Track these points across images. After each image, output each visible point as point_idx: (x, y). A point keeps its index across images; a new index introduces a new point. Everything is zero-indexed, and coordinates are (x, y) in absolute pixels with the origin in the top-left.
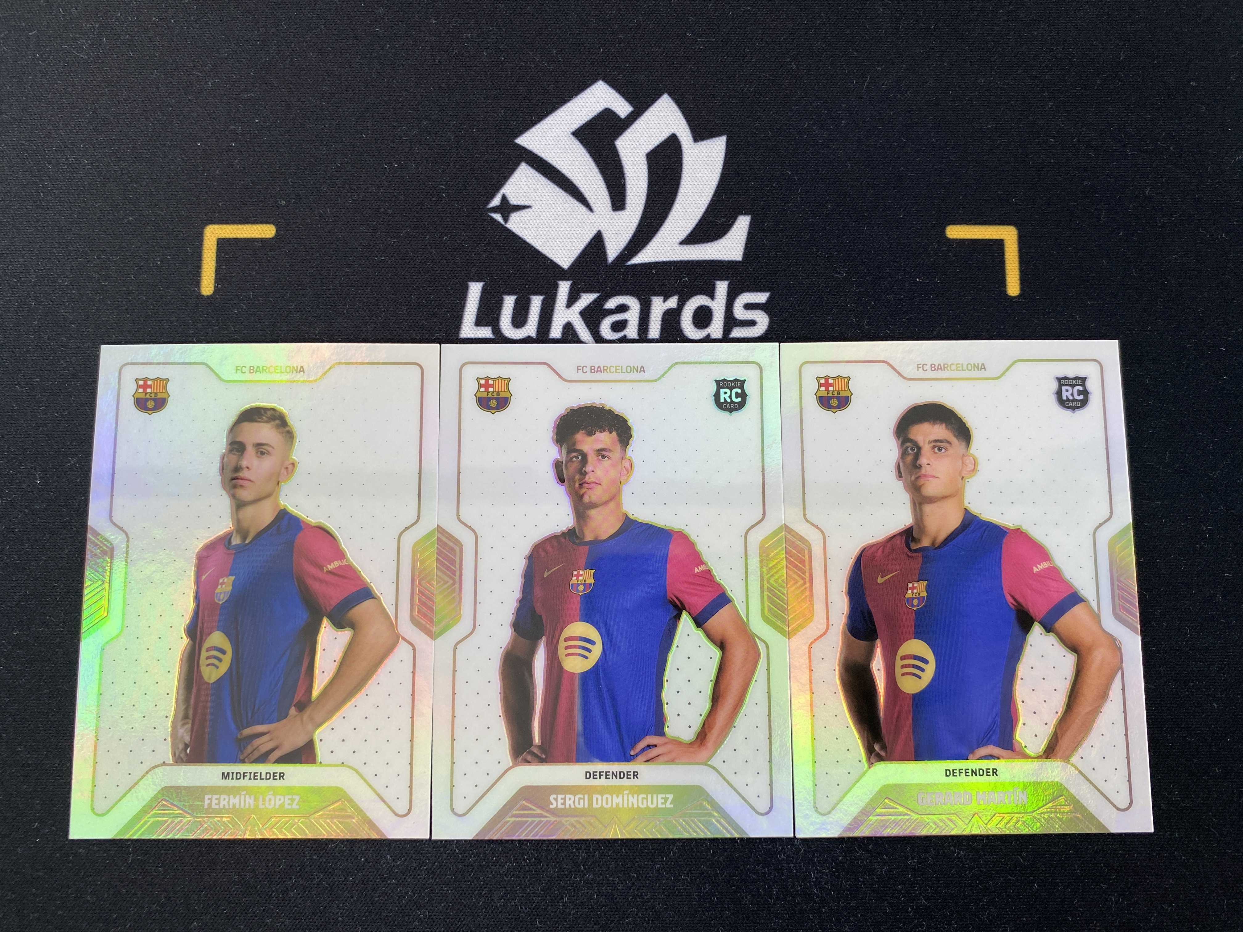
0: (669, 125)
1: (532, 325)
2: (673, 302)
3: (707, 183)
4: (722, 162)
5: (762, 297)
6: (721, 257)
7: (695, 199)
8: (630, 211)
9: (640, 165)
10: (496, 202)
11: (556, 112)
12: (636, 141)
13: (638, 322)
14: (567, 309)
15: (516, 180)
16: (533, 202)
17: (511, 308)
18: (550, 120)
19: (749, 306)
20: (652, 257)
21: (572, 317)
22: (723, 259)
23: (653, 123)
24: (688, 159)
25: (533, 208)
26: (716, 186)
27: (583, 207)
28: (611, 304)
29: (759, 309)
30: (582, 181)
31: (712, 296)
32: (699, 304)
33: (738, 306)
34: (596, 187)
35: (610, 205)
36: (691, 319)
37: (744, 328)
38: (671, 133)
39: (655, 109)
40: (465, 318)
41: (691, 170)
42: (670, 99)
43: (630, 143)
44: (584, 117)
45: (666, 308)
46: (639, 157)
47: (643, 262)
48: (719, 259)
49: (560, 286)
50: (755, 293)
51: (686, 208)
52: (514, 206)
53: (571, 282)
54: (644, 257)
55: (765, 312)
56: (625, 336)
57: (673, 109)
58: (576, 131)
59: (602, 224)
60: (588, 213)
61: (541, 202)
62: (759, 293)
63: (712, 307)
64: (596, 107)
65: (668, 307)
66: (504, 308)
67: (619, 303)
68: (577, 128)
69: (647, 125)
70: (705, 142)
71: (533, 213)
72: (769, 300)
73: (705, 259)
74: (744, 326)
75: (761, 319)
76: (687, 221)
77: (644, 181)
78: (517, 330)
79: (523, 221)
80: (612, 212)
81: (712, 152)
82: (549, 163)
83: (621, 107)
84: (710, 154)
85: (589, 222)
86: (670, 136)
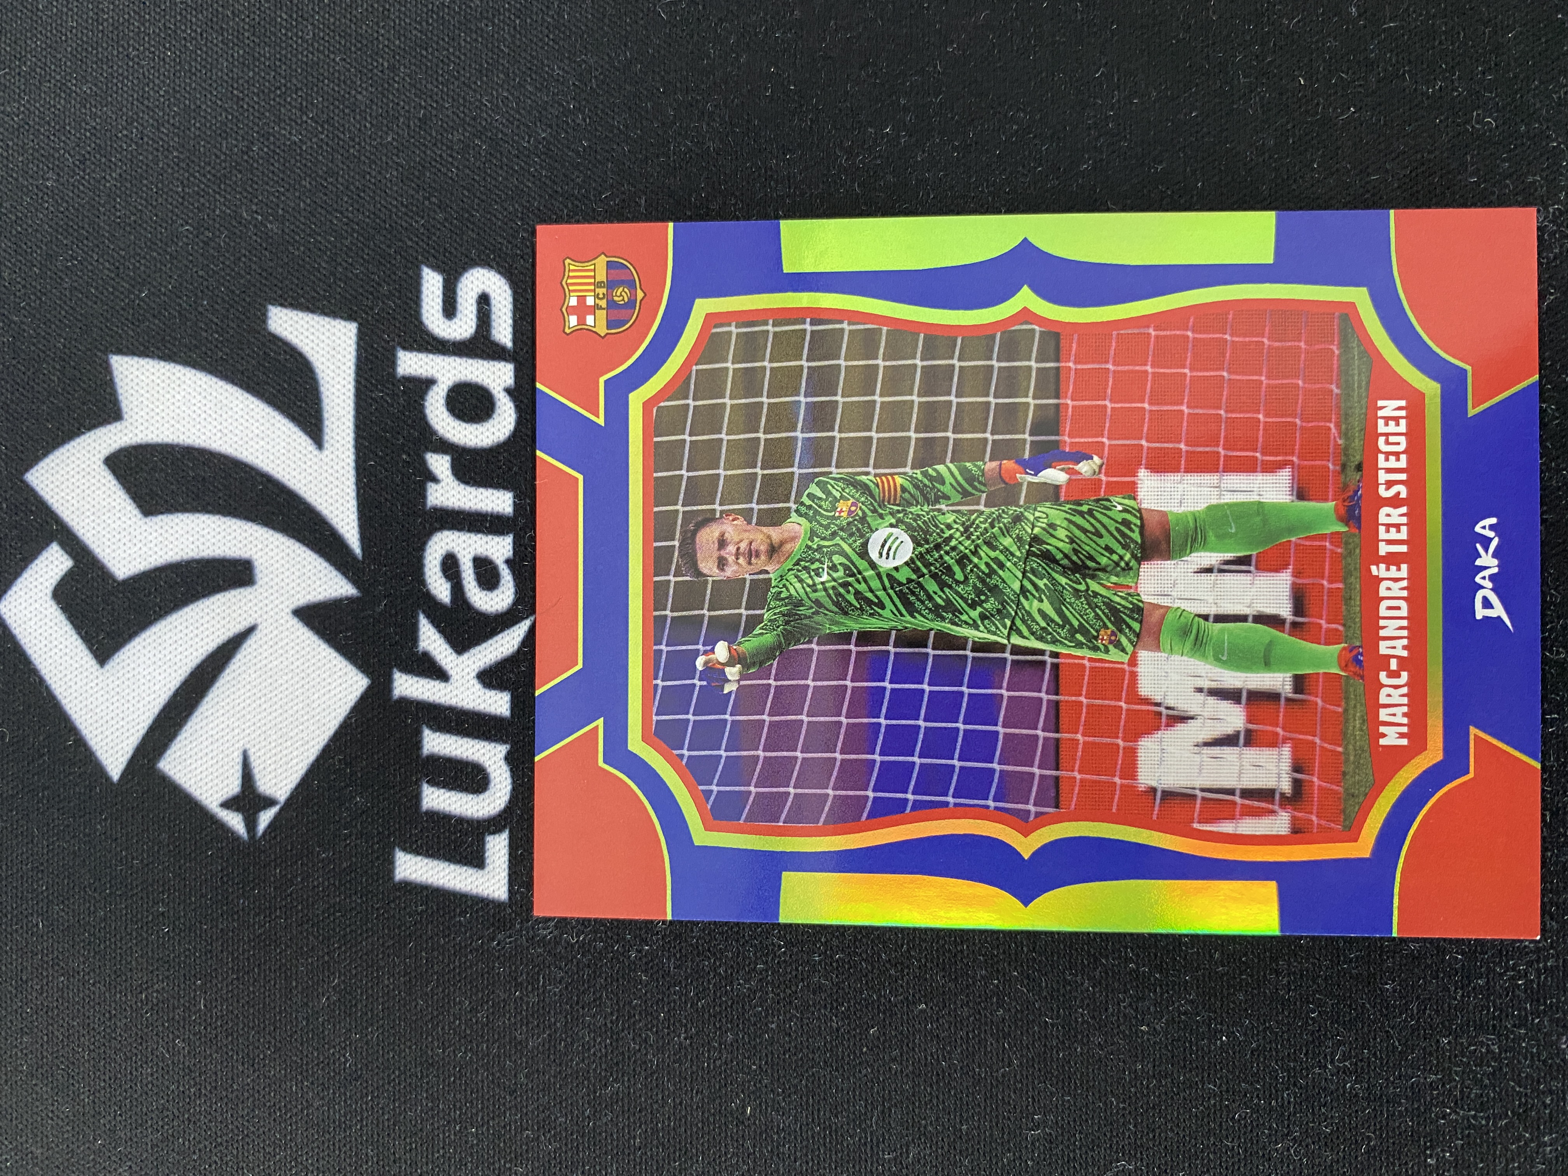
0: (88, 469)
1: (482, 751)
2: (440, 464)
3: (204, 394)
4: (162, 363)
5: (431, 282)
6: (349, 364)
7: (234, 417)
8: (254, 550)
9: (166, 528)
10: (235, 821)
11: (60, 697)
12: (118, 537)
13: (479, 536)
14: (452, 680)
15: (193, 781)
16: (237, 746)
17: (448, 794)
18: (74, 710)
19: (450, 309)
20: (349, 505)
21: (466, 671)
22: (353, 360)
23: (82, 503)
24: (156, 433)
25: (248, 746)
26: (209, 377)
27: (245, 645)
28: (441, 589)
29: (455, 286)
30: (196, 647)
31: (428, 383)
32: (444, 409)
33: (449, 330)
34: (207, 618)
35: (242, 590)
36: (475, 426)
37: (493, 317)
38: (103, 467)
39: (56, 497)
40: (469, 888)
41: (177, 426)
42: (36, 468)
43: (123, 548)
44: (70, 640)
45: (451, 478)
46: (149, 530)
47: (355, 524)
48: (353, 368)
49: (404, 693)
50: (424, 296)
51: (251, 435)
52: (243, 785)
53: (395, 670)
54: (346, 522)
55: (461, 275)
56: (508, 562)
57: (57, 461)
58: (96, 657)
59: (280, 607)
60: (259, 636)
61: (236, 731)
62: (424, 289)
63: (450, 383)
64: (50, 617)
65: (449, 473)
66: (447, 809)
67: (440, 574)
68: (90, 656)
69: (87, 514)
70: (121, 398)
71: (257, 747)
72: (436, 268)
73: (352, 397)
74: (489, 317)
75: (476, 282)
76: (277, 433)
77: (196, 521)
78: (492, 784)
79: (273, 767)
80: (256, 587)
81: (142, 384)
82: (159, 715)
83: (51, 566)
84: (146, 388)
85: (275, 632)
86: (109, 468)
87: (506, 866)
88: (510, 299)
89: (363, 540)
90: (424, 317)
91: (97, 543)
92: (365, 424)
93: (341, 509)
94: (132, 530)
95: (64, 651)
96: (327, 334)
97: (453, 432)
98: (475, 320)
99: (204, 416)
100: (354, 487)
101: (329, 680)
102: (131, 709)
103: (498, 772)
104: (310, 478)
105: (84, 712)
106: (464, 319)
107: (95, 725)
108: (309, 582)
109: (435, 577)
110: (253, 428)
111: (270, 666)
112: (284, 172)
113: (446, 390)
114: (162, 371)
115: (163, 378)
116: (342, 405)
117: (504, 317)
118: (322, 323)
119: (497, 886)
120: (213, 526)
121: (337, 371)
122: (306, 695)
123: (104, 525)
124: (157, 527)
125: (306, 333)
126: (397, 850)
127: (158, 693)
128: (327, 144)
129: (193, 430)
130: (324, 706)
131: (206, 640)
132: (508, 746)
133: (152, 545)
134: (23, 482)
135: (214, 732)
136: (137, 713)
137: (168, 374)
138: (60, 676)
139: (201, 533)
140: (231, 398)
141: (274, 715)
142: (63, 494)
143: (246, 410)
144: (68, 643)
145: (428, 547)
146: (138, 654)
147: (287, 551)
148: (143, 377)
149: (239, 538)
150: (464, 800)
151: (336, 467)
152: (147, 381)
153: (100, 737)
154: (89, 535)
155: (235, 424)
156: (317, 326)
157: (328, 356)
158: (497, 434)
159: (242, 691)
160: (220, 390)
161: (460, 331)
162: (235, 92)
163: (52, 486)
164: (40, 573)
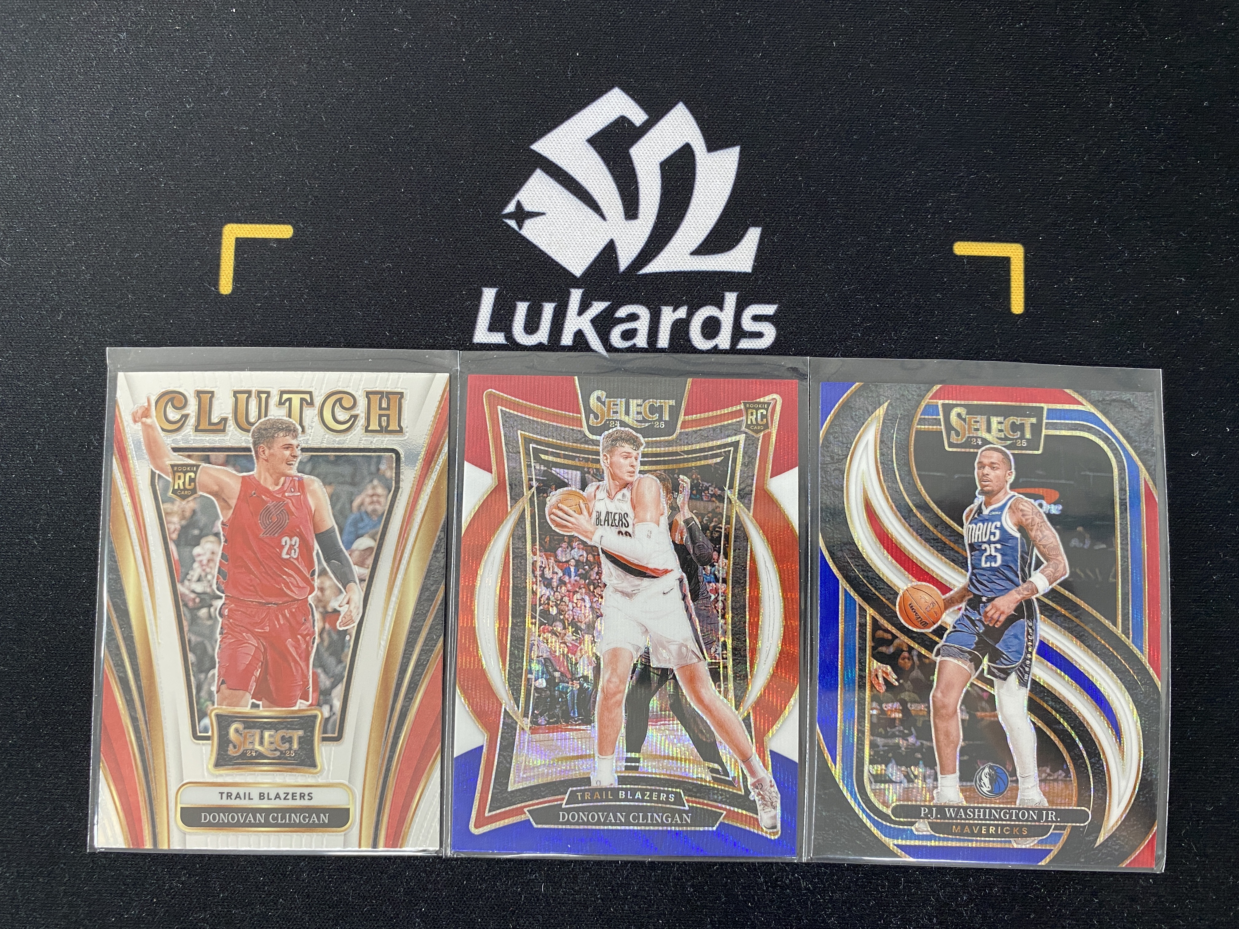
0: (683, 135)
1: (544, 331)
2: (682, 313)
3: (719, 194)
4: (735, 173)
5: (770, 309)
6: (731, 268)
7: (707, 210)
8: (642, 220)
9: (654, 175)
10: (511, 208)
11: (572, 119)
12: (650, 150)
13: (647, 331)
14: (578, 317)
15: (531, 187)
16: (547, 209)
17: (524, 315)
18: (566, 126)
19: (756, 318)
20: (663, 267)
21: (583, 324)
22: (733, 270)
23: (667, 131)
24: (701, 170)
25: (547, 215)
26: (728, 197)
27: (596, 215)
28: (622, 312)
29: (768, 321)
30: (595, 189)
31: (721, 307)
32: (708, 315)
33: (746, 317)
34: (610, 195)
35: (623, 213)
36: (700, 330)
37: (752, 339)
38: (685, 142)
39: (670, 118)
40: (478, 324)
41: (704, 181)
42: (685, 108)
43: (644, 152)
44: (600, 125)
45: (675, 318)
46: (653, 166)
47: (654, 271)
48: (729, 270)
49: (572, 294)
50: (763, 305)
51: (698, 218)
52: (529, 212)
53: (583, 290)
54: (656, 266)
55: (773, 324)
56: (635, 345)
57: (688, 118)
58: (592, 138)
59: (615, 233)
60: (600, 221)
61: (554, 209)
62: (767, 305)
63: (721, 318)
64: (611, 114)
65: (678, 317)
66: (517, 314)
67: (629, 312)
68: (592, 135)
69: (662, 134)
70: (718, 152)
71: (547, 220)
72: (777, 311)
73: (715, 270)
75: (769, 331)
76: (699, 232)
77: (657, 190)
78: (529, 336)
79: (537, 228)
80: (624, 220)
81: (725, 162)
82: (563, 170)
83: (637, 115)
84: (723, 165)
85: (602, 230)
86: (684, 146)
87: (489, 342)
88: (760, 348)
89: (646, 275)
90: (753, 306)
91: (647, 139)
93: (661, 264)
94: (654, 157)
95: (595, 122)
96: (746, 257)
100: (671, 270)
101: (579, 257)
102: (565, 156)
103: (534, 339)
104: (676, 248)
105: (564, 131)
107: (558, 137)
108: (627, 248)
110: (702, 220)
111: (586, 227)
114: (731, 173)
115: (728, 174)
116: (712, 264)
117: (752, 344)
118: (752, 255)
119: (480, 337)
120: (655, 199)
121: (728, 262)
122: (572, 245)
123: (656, 142)
124: (655, 170)
125: (747, 247)
126: (497, 289)
129: (702, 189)
130: (566, 253)
133: (646, 167)
135: (554, 198)
136: (563, 158)
137: (729, 176)
138: (582, 120)
139: (651, 193)
140: (717, 208)
141: (562, 228)
142: (671, 121)
143: (711, 217)
144: (599, 123)
146: (592, 159)
147: (642, 237)
148: (728, 163)
150: (521, 322)
152: (727, 165)
153: (552, 140)
154: (651, 135)
155: (704, 210)
156: (750, 252)
157: (736, 258)
159: (574, 213)
160: (721, 203)
163: (676, 116)
164: (633, 110)
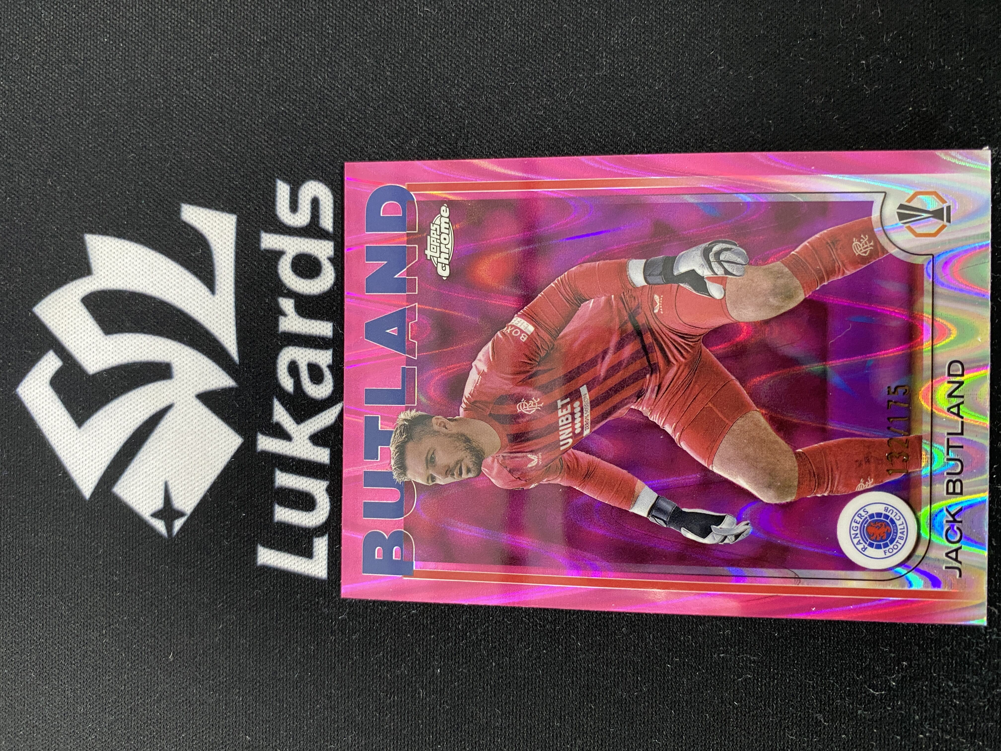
0: (71, 305)
1: (312, 485)
2: (287, 304)
3: (142, 259)
4: (117, 239)
5: (283, 190)
6: (231, 241)
7: (161, 273)
8: (172, 357)
9: (119, 342)
10: (160, 526)
11: (54, 446)
12: (89, 347)
13: (312, 350)
14: (293, 440)
15: (134, 500)
16: (161, 479)
17: (291, 511)
18: (63, 454)
19: (294, 207)
20: (231, 330)
21: (302, 435)
22: (234, 239)
23: (68, 326)
24: (113, 283)
25: (168, 479)
26: (145, 248)
27: (166, 417)
28: (287, 383)
29: (298, 192)
30: (136, 416)
31: (279, 254)
32: (290, 270)
33: (293, 221)
34: (143, 399)
35: (164, 382)
36: (309, 281)
37: (321, 212)
38: (81, 304)
39: (52, 322)
40: (303, 571)
41: (126, 279)
42: (40, 304)
43: (93, 354)
44: (60, 411)
45: (294, 313)
46: (109, 344)
47: (235, 341)
48: (234, 243)
49: (264, 448)
50: (277, 199)
51: (170, 285)
52: (165, 503)
53: (259, 434)
54: (229, 340)
55: (301, 185)
56: (329, 366)
57: (53, 300)
58: (76, 422)
59: (188, 392)
60: (175, 410)
61: (161, 469)
62: (278, 194)
63: (294, 254)
64: (48, 396)
65: (293, 310)
66: (290, 521)
67: (287, 374)
68: (73, 421)
69: (71, 333)
70: (91, 261)
71: (174, 480)
72: (286, 180)
73: (233, 262)
74: (318, 212)
75: (310, 190)
76: (187, 284)
77: (137, 338)
78: (318, 506)
79: (183, 492)
80: (173, 380)
81: (105, 252)
82: (114, 458)
83: (49, 365)
84: (107, 255)
85: (185, 408)
86: (85, 304)
87: (326, 557)
88: (332, 201)
89: (240, 352)
90: (278, 213)
91: (77, 351)
92: (241, 279)
93: (226, 332)
94: (98, 343)
95: (57, 418)
96: (218, 222)
97: (295, 284)
98: (310, 214)
99: (142, 272)
100: (234, 318)
101: (218, 439)
102: (97, 455)
103: (322, 498)
104: (207, 313)
105: (68, 456)
106: (303, 213)
107: (75, 464)
108: (206, 377)
109: (283, 376)
110: (171, 281)
111: (182, 429)
112: (191, 120)
113: (291, 258)
114: (117, 244)
115: (117, 248)
116: (227, 266)
117: (328, 212)
118: (215, 215)
119: (321, 569)
120: (147, 341)
121: (224, 245)
122: (204, 448)
123: (80, 340)
124: (112, 342)
125: (205, 221)
126: (259, 546)
127: (114, 445)
128: (219, 103)
129: (136, 282)
130: (214, 455)
131: (143, 413)
132: (328, 482)
133: (109, 353)
134: (33, 313)
135: (147, 470)
136: (101, 457)
137: (120, 246)
138: (55, 433)
139: (140, 346)
140: (158, 262)
141: (184, 460)
142: (56, 320)
143: (168, 269)
144: (59, 413)
145: (279, 357)
146: (101, 421)
147: (193, 358)
148: (105, 248)
149: (164, 349)
150: (301, 515)
151: (223, 306)
152: (107, 250)
153: (78, 472)
154: (72, 346)
155: (161, 278)
156: (211, 217)
157: (219, 236)
158: (323, 286)
159: (165, 445)
160: (152, 257)
161: (300, 221)
162: (162, 69)
163: (50, 315)
164: (43, 369)
